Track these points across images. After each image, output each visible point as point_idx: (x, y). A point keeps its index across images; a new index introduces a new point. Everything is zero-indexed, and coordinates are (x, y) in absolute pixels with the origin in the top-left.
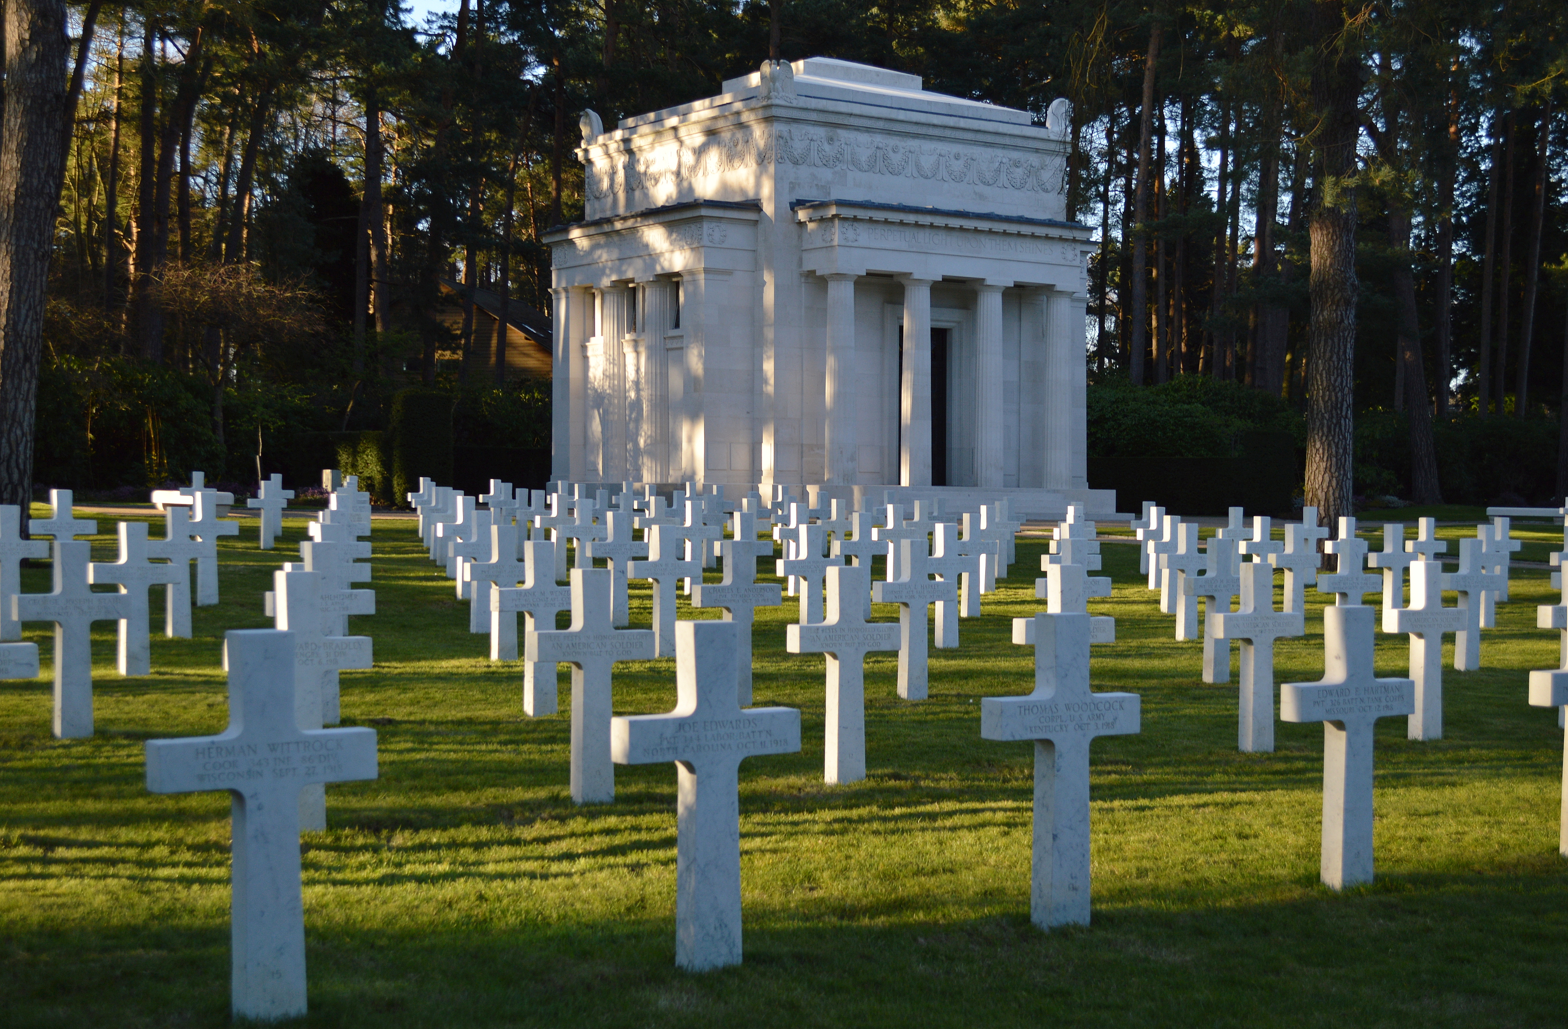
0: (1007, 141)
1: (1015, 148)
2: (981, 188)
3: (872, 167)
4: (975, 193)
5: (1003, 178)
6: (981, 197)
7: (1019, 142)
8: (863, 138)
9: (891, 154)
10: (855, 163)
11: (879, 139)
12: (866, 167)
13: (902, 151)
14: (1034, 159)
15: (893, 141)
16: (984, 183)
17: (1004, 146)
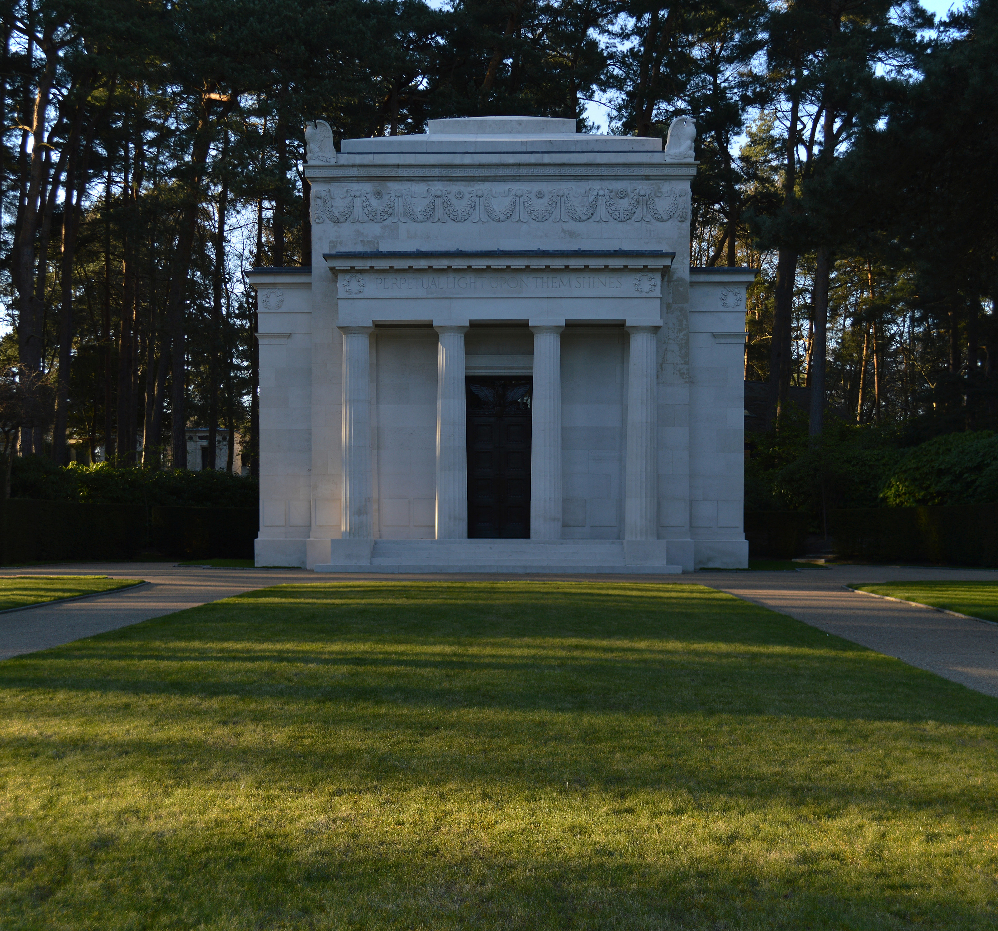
0: (603, 171)
1: (617, 178)
2: (572, 225)
3: (428, 217)
4: (564, 231)
5: (602, 212)
6: (572, 234)
7: (620, 171)
8: (420, 188)
9: (454, 201)
10: (409, 215)
11: (438, 187)
12: (421, 218)
13: (467, 196)
14: (643, 187)
15: (455, 188)
16: (575, 220)
17: (601, 178)
